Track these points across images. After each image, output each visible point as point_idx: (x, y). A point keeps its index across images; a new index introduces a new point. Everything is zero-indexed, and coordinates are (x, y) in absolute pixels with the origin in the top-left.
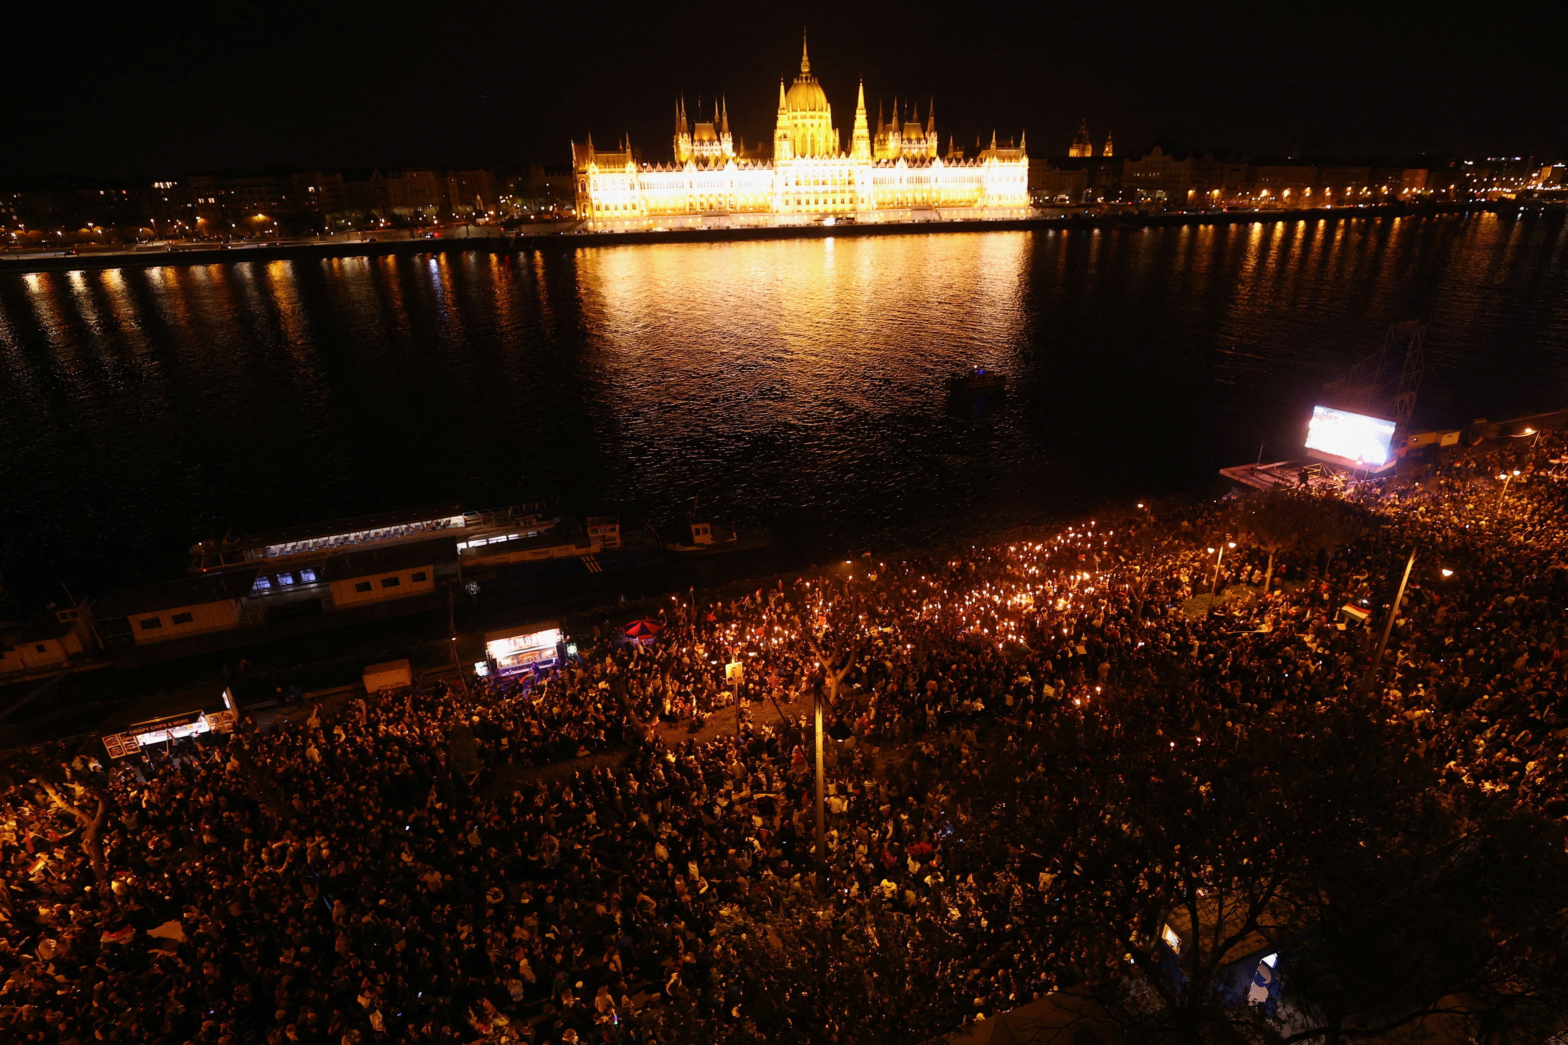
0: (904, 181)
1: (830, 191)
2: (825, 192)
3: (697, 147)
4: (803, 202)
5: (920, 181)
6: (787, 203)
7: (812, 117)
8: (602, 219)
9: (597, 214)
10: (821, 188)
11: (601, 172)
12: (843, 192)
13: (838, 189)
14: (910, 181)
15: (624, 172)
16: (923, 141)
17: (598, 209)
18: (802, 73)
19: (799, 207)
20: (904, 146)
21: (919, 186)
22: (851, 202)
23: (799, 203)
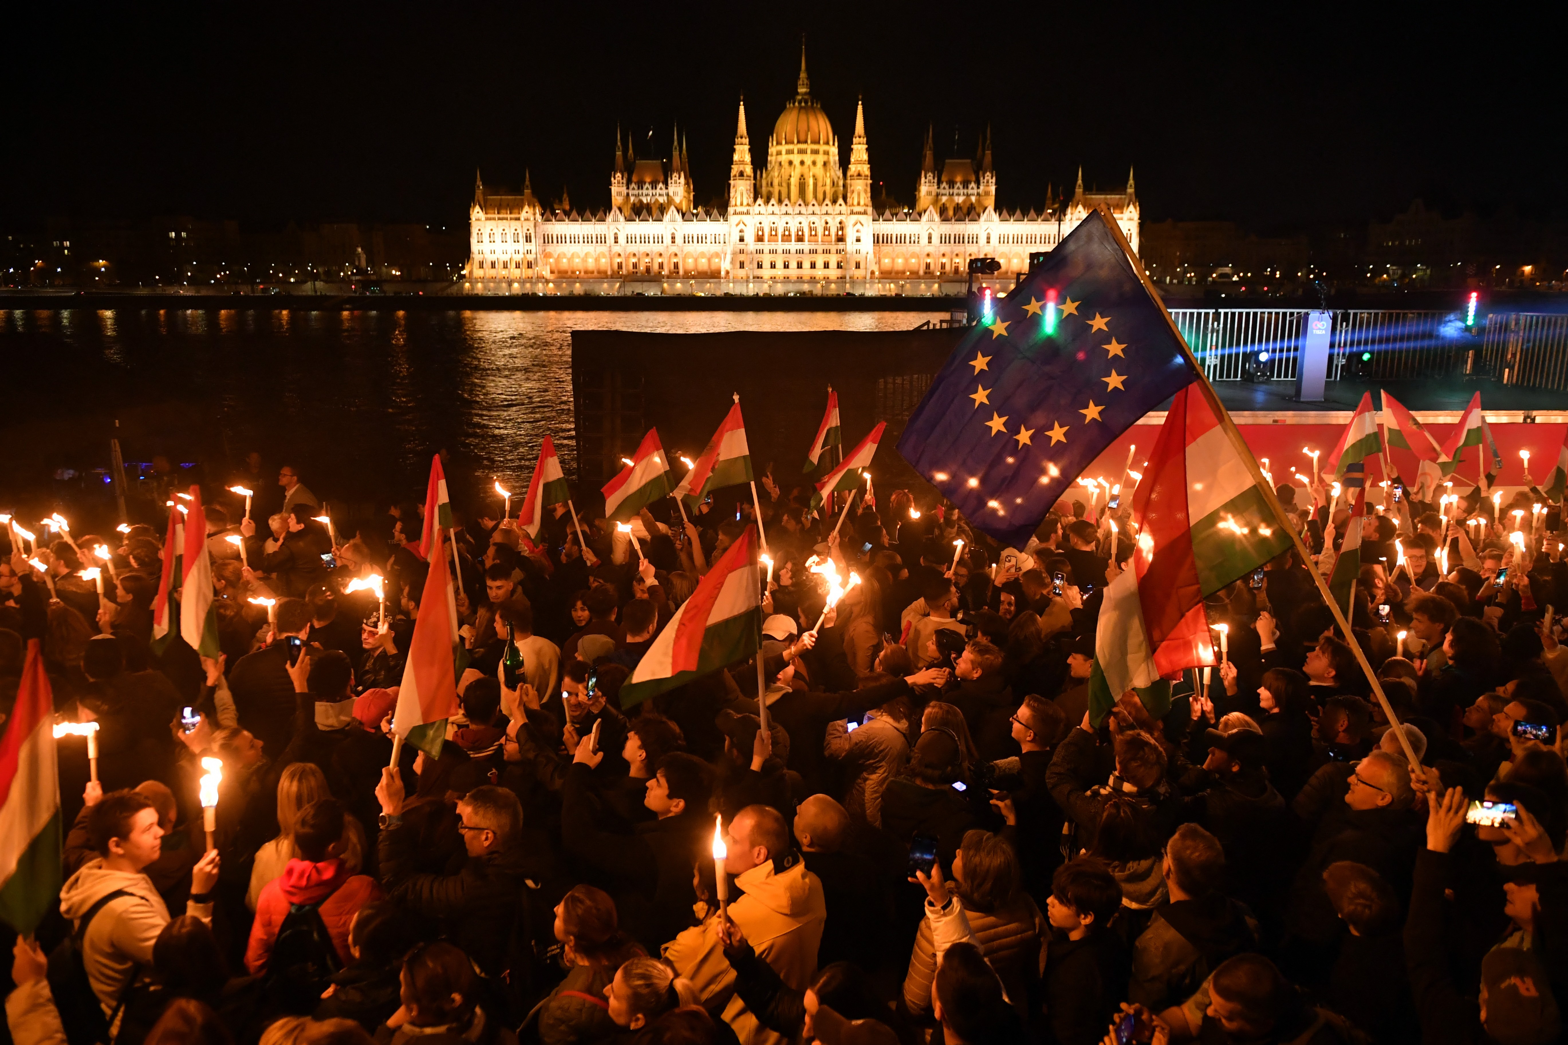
0: (936, 240)
1: (806, 251)
2: (800, 252)
3: (634, 191)
4: (766, 264)
5: (959, 239)
6: (742, 265)
7: (802, 152)
8: (482, 279)
9: (478, 273)
10: (793, 246)
11: (487, 219)
12: (827, 252)
13: (820, 249)
14: (945, 239)
15: (518, 219)
16: (973, 185)
17: (481, 265)
18: (798, 94)
19: (759, 272)
20: (942, 191)
21: (959, 248)
22: (839, 266)
23: (760, 266)
